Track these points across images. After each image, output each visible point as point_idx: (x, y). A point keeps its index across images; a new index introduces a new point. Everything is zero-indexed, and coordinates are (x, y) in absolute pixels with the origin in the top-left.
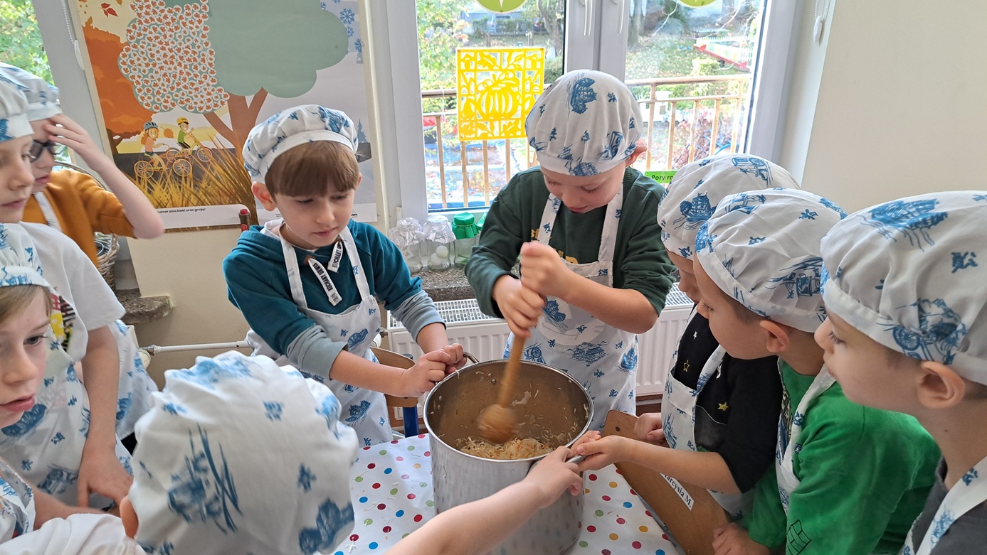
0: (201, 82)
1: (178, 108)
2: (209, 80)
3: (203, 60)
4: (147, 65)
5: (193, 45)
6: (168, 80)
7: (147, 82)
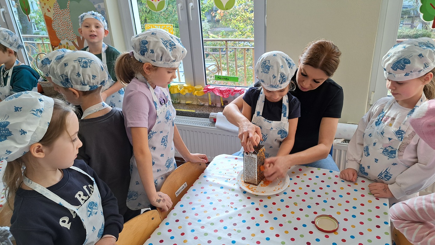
0: (70, 32)
1: (66, 39)
2: (71, 32)
3: (70, 25)
4: (58, 26)
5: (67, 21)
6: (63, 31)
7: (58, 31)
